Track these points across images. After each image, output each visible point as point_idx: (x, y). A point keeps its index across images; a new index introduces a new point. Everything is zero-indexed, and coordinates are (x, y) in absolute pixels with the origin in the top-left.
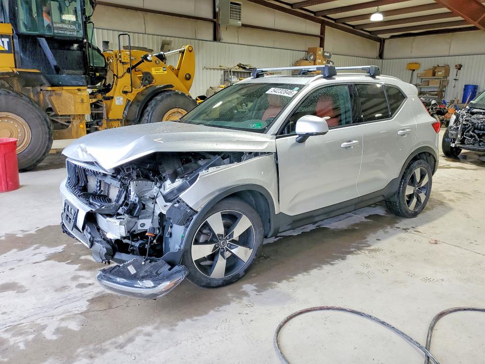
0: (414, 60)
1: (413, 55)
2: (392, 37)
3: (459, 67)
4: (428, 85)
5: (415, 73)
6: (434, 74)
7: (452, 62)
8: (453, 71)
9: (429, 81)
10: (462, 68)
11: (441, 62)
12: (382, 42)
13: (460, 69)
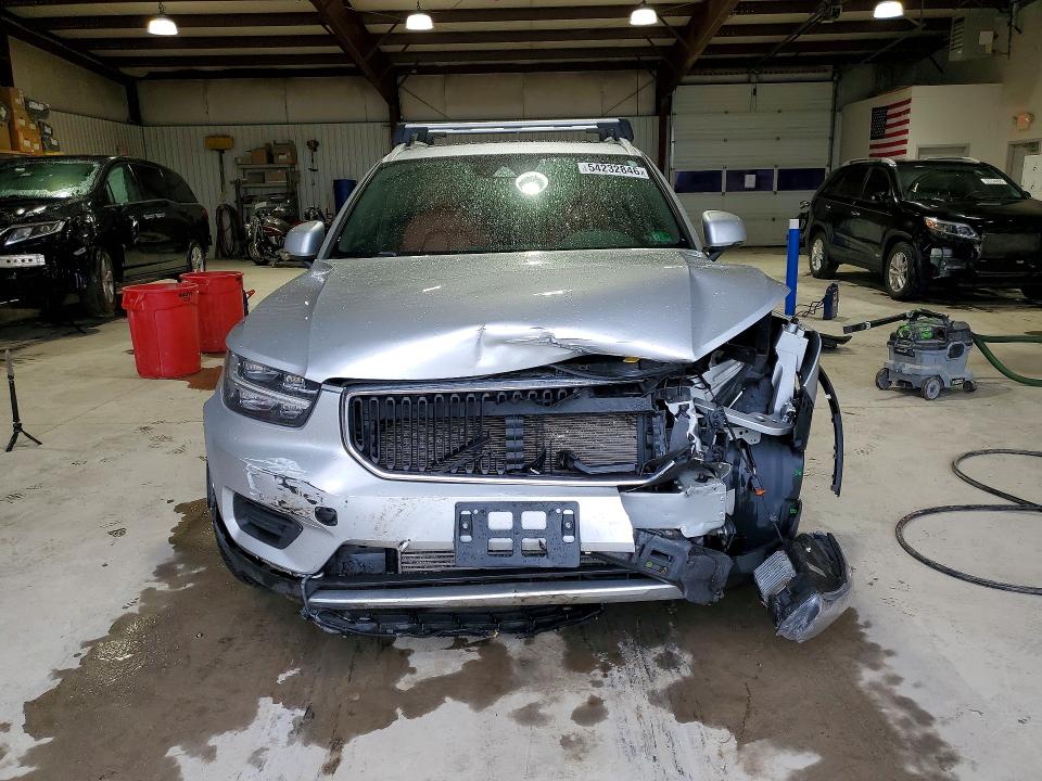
0: (219, 130)
1: (213, 117)
2: (152, 76)
3: (313, 146)
4: (264, 182)
5: (228, 157)
6: (271, 159)
7: (300, 136)
8: (304, 155)
9: (263, 174)
10: (318, 148)
11: (277, 134)
12: (131, 86)
13: (315, 150)
